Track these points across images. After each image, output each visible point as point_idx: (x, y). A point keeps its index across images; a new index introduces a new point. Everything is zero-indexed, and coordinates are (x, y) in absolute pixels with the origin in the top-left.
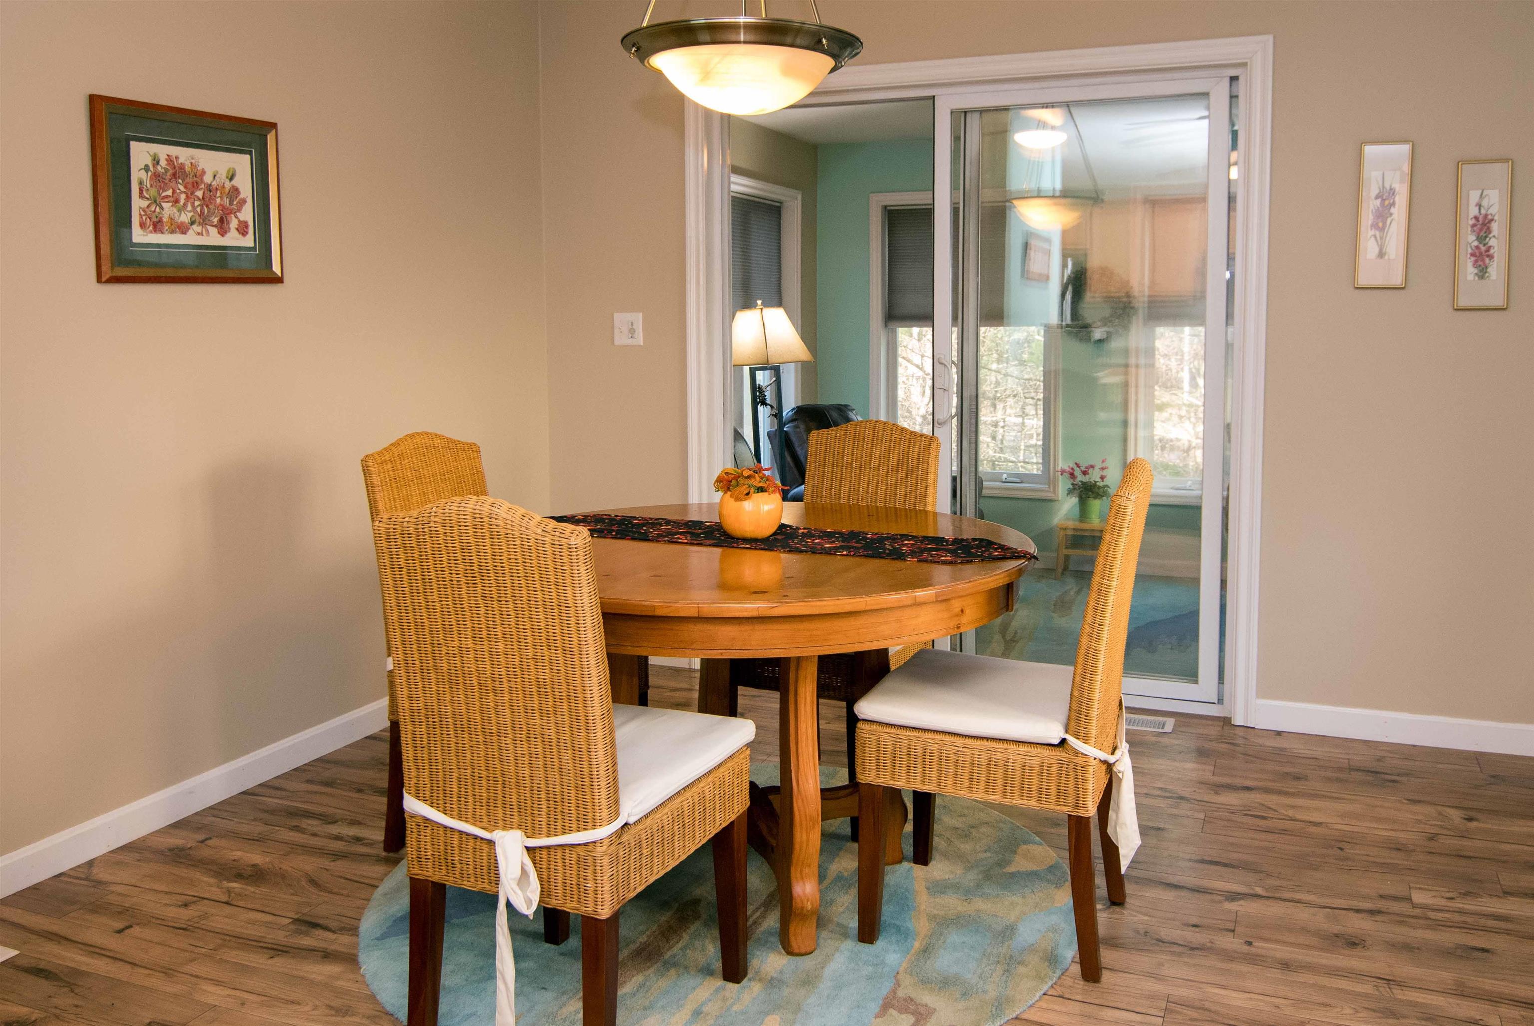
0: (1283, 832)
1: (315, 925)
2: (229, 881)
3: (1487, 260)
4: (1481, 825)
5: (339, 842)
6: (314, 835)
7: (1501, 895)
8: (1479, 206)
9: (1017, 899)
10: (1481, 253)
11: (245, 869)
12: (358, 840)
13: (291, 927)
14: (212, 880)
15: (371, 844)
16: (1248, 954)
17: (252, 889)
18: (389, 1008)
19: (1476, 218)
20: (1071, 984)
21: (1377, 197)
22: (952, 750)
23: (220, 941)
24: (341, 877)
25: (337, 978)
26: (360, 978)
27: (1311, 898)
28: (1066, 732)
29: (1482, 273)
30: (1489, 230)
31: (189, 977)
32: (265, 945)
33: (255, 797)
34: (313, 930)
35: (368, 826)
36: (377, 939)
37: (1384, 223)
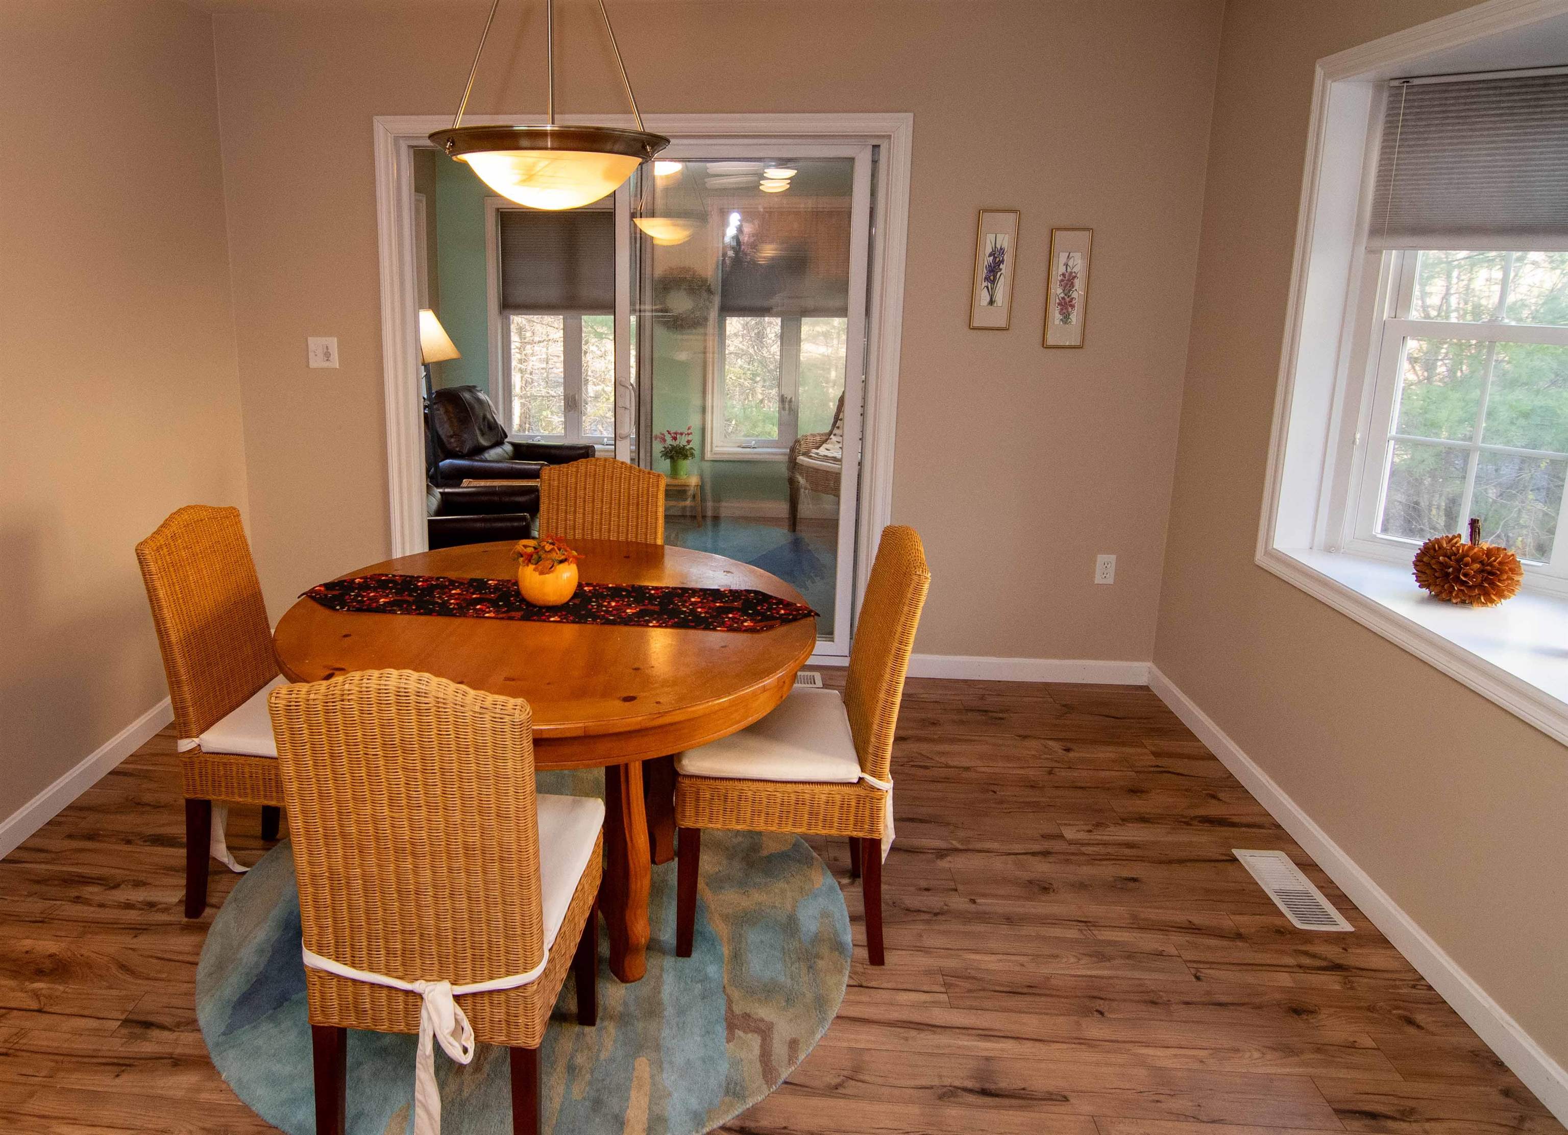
0: (946, 780)
1: (148, 1025)
2: (33, 981)
3: (1070, 309)
4: (1077, 755)
5: (132, 912)
6: (101, 905)
7: (1120, 822)
8: (1067, 265)
9: (782, 885)
10: (1066, 303)
11: (43, 963)
12: (151, 905)
13: (124, 1031)
14: (12, 983)
15: (166, 910)
16: (977, 913)
17: (61, 988)
18: (272, 1122)
19: (1063, 275)
20: (862, 970)
21: (990, 255)
22: (764, 794)
23: (53, 1064)
24: (151, 957)
25: (199, 1090)
26: (224, 1086)
27: (995, 846)
28: (863, 770)
29: (1066, 318)
30: (1072, 285)
31: (36, 1119)
32: (104, 1060)
33: (19, 865)
34: (149, 1031)
35: (155, 886)
36: (224, 1034)
37: (995, 277)
